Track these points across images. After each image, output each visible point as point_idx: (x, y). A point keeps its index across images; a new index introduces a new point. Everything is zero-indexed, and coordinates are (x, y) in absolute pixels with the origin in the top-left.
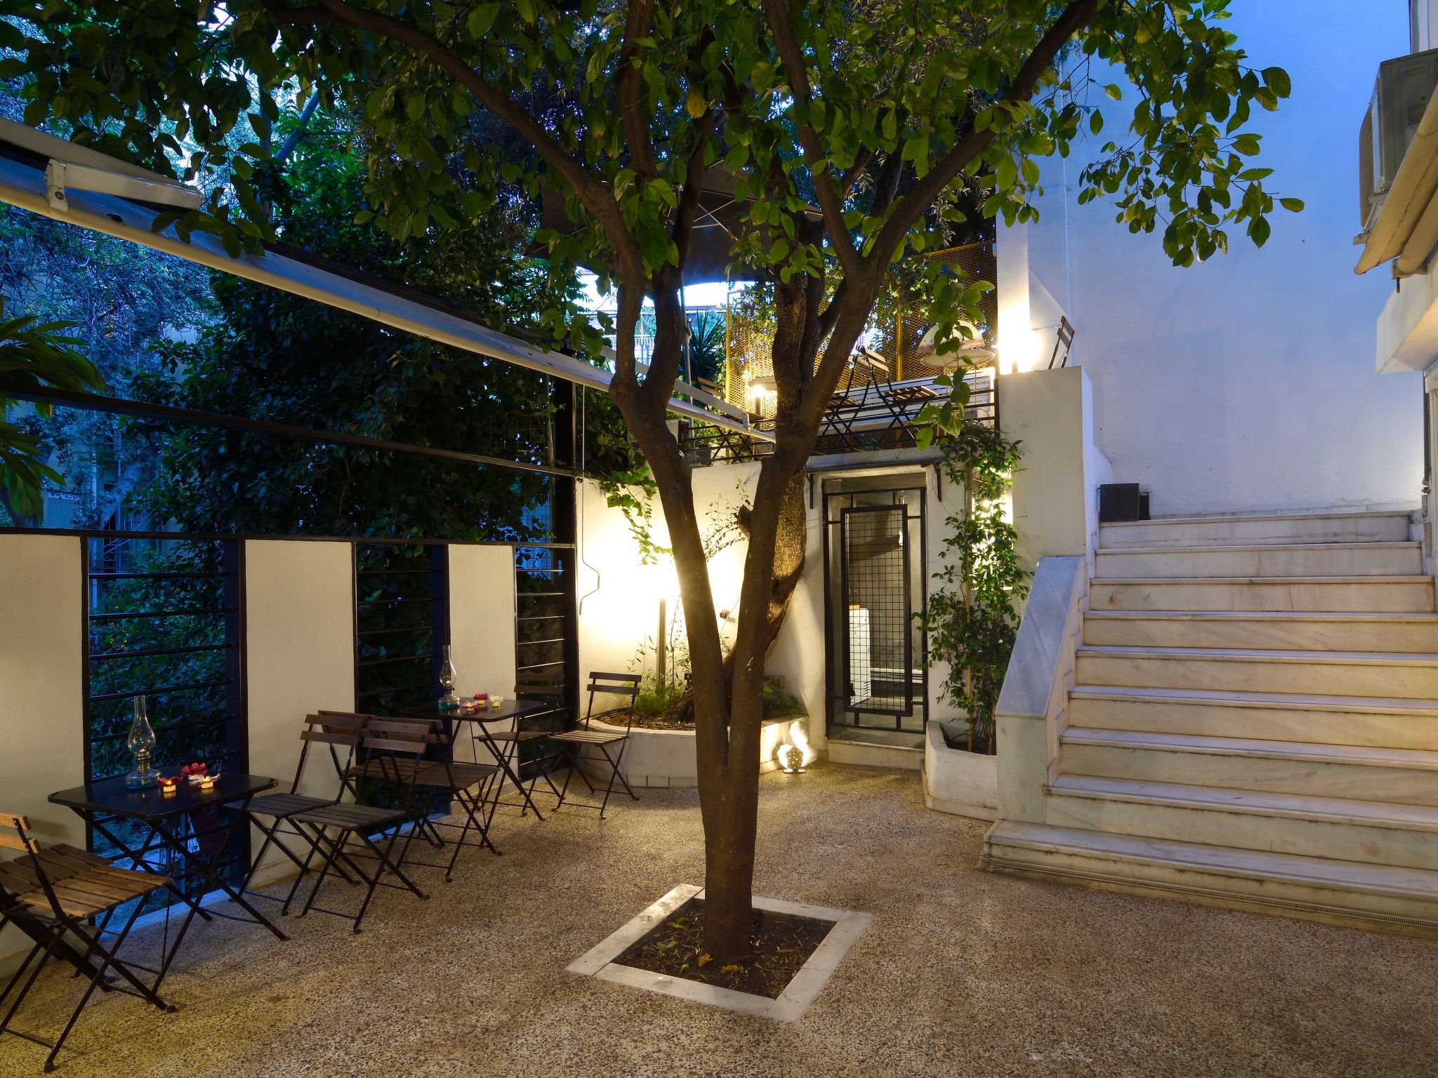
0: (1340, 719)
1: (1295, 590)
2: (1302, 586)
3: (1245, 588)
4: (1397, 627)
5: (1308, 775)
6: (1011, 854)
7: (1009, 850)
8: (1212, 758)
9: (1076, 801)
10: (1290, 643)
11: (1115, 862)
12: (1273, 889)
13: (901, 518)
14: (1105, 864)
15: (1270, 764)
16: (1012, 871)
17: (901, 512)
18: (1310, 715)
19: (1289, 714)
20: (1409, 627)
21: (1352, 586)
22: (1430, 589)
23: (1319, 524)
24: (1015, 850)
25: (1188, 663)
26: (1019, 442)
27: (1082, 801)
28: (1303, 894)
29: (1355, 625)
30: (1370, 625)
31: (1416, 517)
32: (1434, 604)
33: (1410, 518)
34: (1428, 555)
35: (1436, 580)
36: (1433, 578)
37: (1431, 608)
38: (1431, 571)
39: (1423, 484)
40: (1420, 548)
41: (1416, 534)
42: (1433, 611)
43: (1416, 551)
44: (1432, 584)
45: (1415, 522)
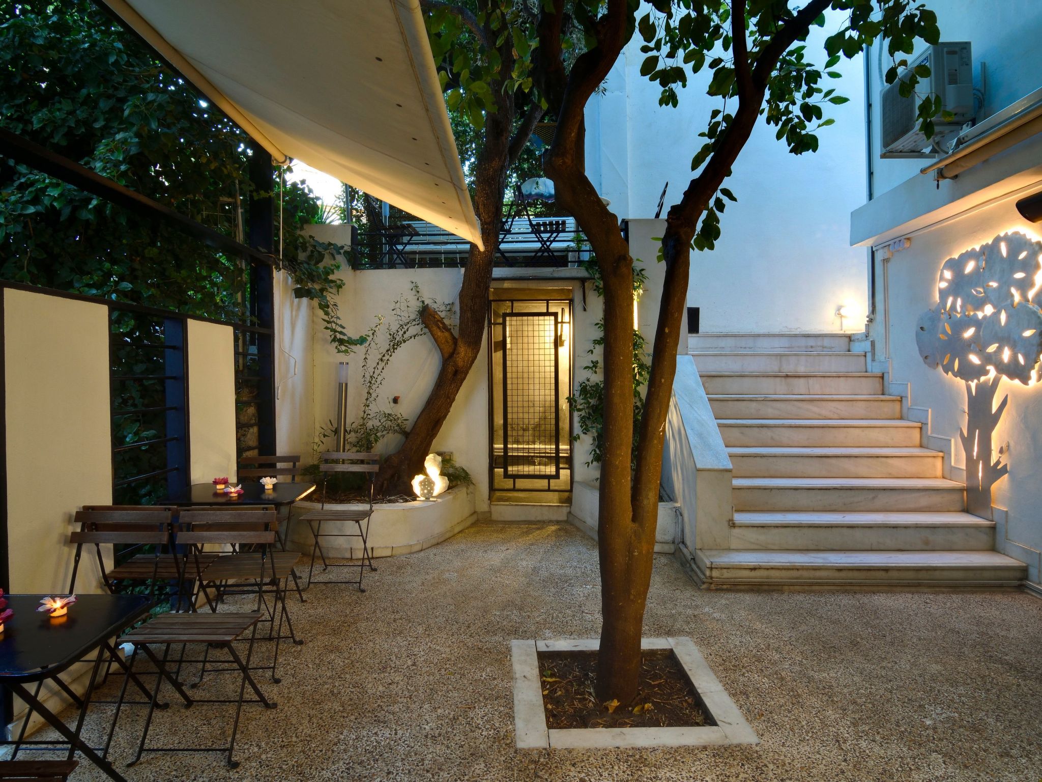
0: (874, 461)
1: (811, 381)
2: (815, 378)
3: (783, 379)
4: (876, 403)
5: (874, 498)
6: (726, 574)
7: (725, 571)
8: (819, 491)
9: (751, 529)
10: (820, 415)
11: (798, 569)
12: (895, 574)
13: (553, 322)
14: (791, 572)
15: (853, 492)
16: (729, 586)
17: (552, 318)
18: (858, 459)
19: (846, 460)
20: (882, 404)
21: (842, 379)
22: (881, 380)
23: (803, 340)
24: (729, 570)
25: (774, 429)
26: (643, 270)
27: (755, 529)
28: (911, 575)
29: (854, 402)
30: (862, 402)
31: (857, 337)
32: (883, 390)
33: (850, 338)
34: (873, 360)
35: (886, 375)
36: (883, 374)
37: (881, 393)
38: (876, 369)
39: (868, 317)
40: (865, 356)
41: (858, 348)
42: (883, 394)
43: (863, 358)
44: (882, 377)
45: (854, 341)
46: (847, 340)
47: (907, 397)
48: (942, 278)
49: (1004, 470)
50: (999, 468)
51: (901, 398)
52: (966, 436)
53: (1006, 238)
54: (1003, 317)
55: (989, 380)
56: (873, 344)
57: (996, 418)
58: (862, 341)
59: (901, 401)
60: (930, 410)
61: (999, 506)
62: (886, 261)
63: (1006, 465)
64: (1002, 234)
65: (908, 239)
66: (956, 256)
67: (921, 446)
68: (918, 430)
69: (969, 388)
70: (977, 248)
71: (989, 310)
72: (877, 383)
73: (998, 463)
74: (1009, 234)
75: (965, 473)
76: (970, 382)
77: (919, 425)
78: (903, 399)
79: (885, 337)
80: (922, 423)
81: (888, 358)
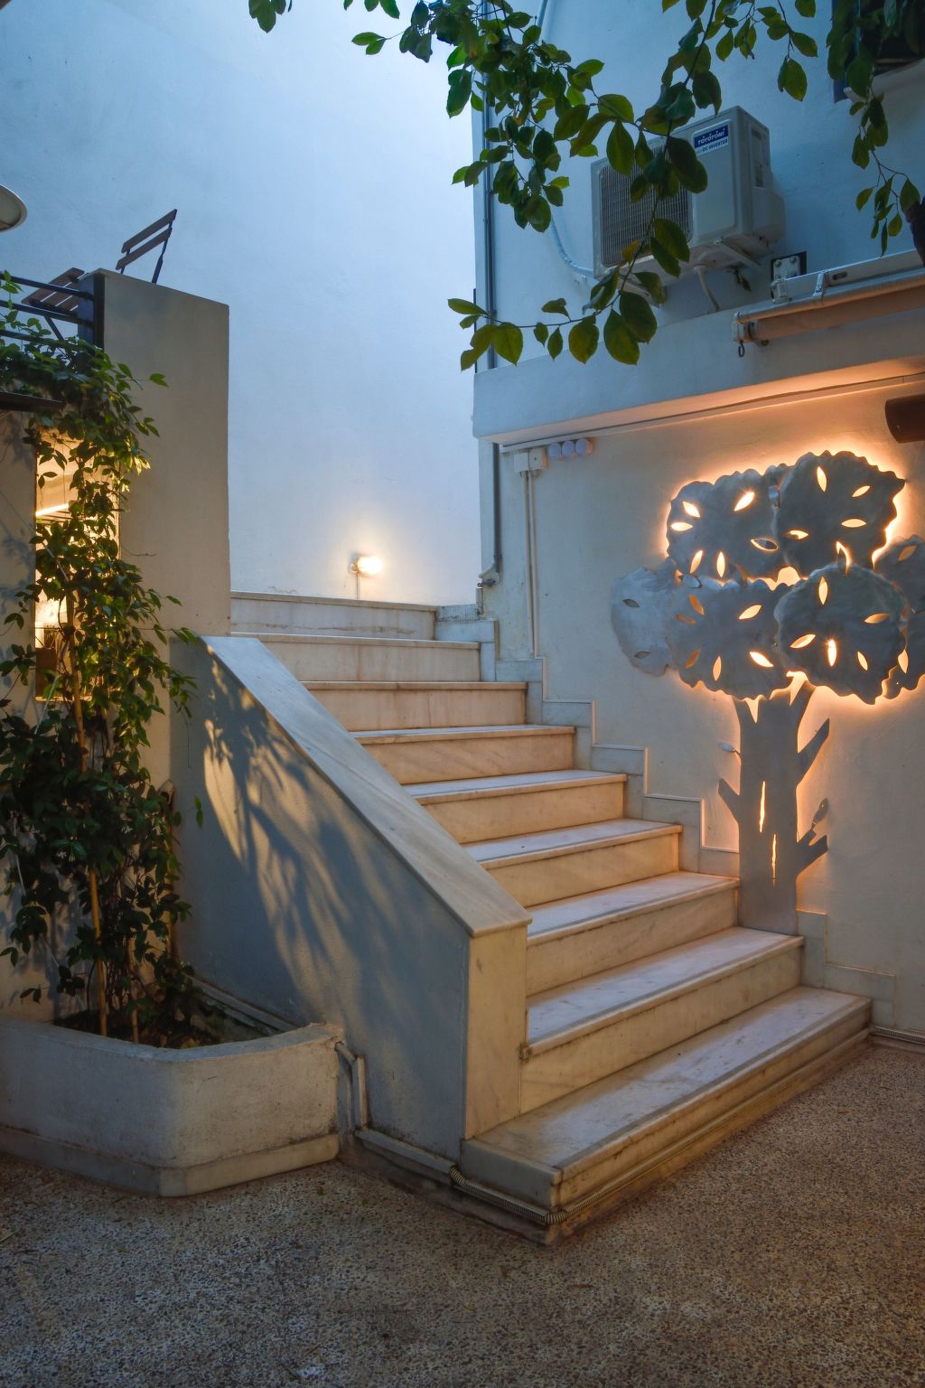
1: (434, 698)
20: (526, 742)
22: (522, 696)
31: (451, 613)
32: (526, 715)
33: (436, 615)
34: (498, 659)
35: (534, 690)
36: (527, 684)
37: (521, 719)
38: (509, 676)
39: (481, 577)
40: (479, 650)
41: (455, 634)
42: (526, 723)
43: (475, 654)
44: (526, 691)
45: (445, 620)
46: (429, 618)
47: (588, 727)
48: (677, 514)
49: (822, 846)
50: (811, 843)
51: (575, 729)
52: (738, 792)
53: (826, 462)
54: (823, 591)
55: (788, 695)
56: (497, 626)
57: (805, 760)
58: (467, 621)
59: (574, 735)
60: (646, 750)
61: (811, 908)
62: (529, 476)
63: (825, 837)
64: (818, 453)
65: (590, 440)
66: (712, 478)
67: (626, 816)
68: (620, 789)
69: (743, 711)
70: (762, 471)
71: (789, 576)
72: (511, 703)
73: (810, 835)
74: (833, 453)
75: (738, 857)
76: (748, 700)
77: (621, 777)
78: (579, 730)
79: (529, 615)
80: (628, 775)
81: (538, 656)
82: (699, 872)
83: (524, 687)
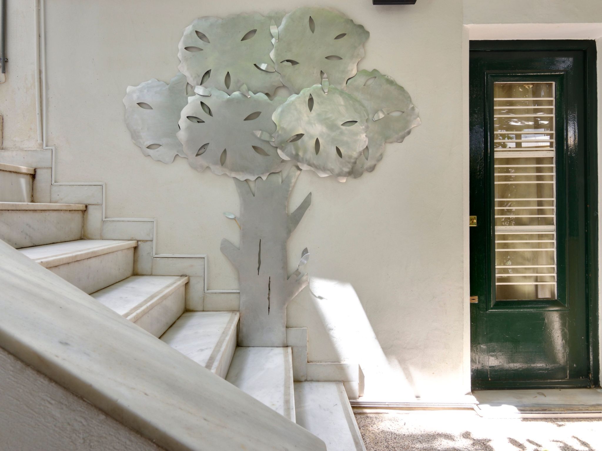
32: (31, 195)
34: (2, 148)
35: (40, 175)
47: (99, 205)
59: (83, 211)
67: (136, 274)
68: (129, 252)
73: (296, 274)
78: (90, 208)
79: (38, 110)
80: (138, 241)
81: (47, 146)
82: (203, 311)
83: (32, 173)
